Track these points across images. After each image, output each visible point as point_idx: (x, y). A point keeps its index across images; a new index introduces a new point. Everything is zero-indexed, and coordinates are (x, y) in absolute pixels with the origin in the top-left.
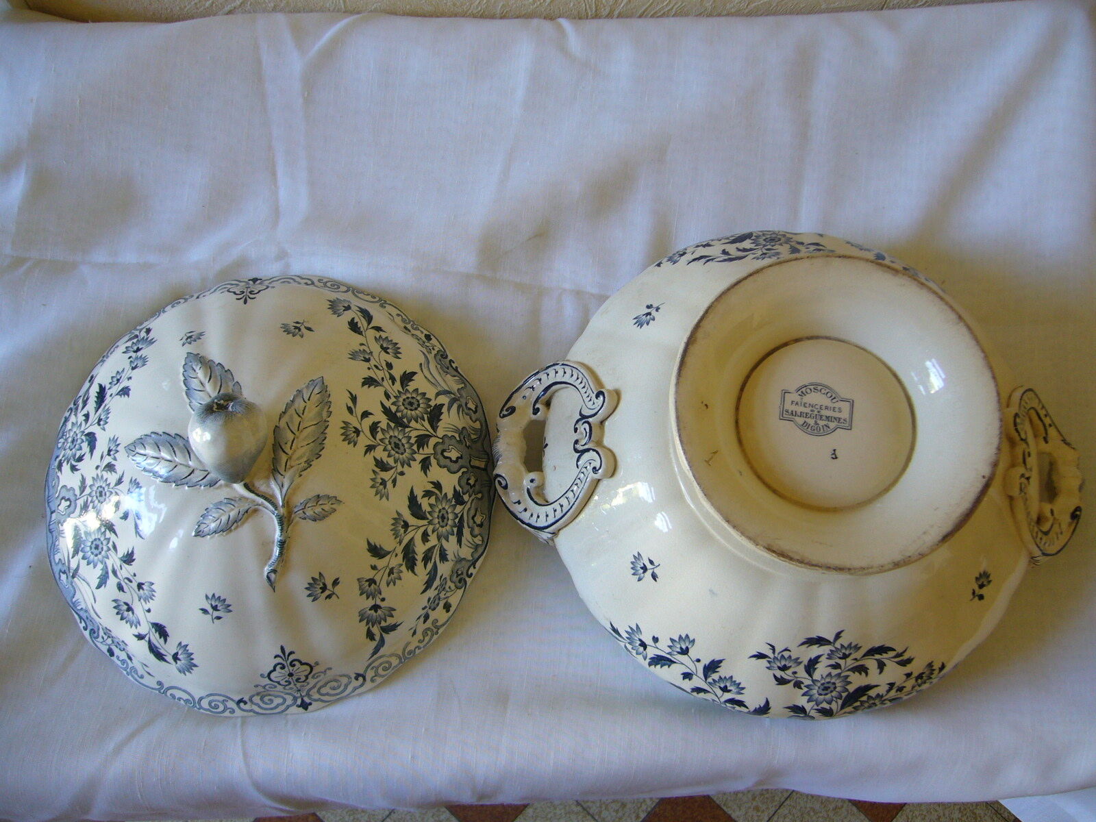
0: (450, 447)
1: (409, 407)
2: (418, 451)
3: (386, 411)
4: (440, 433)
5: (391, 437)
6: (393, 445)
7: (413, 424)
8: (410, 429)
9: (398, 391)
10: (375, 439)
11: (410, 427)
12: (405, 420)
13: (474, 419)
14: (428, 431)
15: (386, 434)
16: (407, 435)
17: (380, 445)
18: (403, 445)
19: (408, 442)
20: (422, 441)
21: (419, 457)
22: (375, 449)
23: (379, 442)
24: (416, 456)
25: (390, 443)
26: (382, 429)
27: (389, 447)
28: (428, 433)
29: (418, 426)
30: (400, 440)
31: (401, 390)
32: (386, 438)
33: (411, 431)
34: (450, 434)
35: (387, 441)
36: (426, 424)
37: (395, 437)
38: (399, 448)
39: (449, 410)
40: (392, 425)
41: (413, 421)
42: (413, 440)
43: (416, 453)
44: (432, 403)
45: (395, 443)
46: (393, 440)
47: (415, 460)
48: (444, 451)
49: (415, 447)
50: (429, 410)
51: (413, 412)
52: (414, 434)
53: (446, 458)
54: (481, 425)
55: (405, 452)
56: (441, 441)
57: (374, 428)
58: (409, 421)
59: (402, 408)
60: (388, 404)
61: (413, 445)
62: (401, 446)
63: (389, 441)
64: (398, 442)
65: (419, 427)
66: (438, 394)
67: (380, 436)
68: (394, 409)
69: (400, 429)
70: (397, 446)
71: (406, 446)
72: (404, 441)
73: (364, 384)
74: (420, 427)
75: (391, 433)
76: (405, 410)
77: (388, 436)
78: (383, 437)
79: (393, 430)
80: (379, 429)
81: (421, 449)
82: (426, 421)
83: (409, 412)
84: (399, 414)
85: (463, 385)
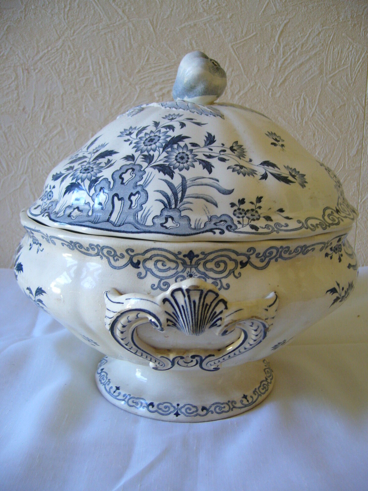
0: (134, 175)
1: (179, 156)
2: (143, 155)
3: (181, 138)
4: (149, 170)
5: (160, 137)
6: (153, 138)
7: (165, 154)
8: (161, 152)
9: (197, 155)
10: (162, 127)
11: (163, 152)
12: (169, 149)
13: (155, 220)
14: (155, 162)
15: (163, 134)
16: (157, 149)
17: (157, 129)
18: (151, 145)
19: (151, 149)
20: (149, 158)
21: (136, 155)
22: (155, 126)
23: (159, 129)
24: (139, 153)
25: (155, 136)
26: (167, 132)
27: (152, 135)
28: (153, 162)
29: (162, 157)
30: (155, 143)
31: (197, 157)
32: (160, 134)
33: (159, 152)
34: (145, 177)
35: (157, 134)
36: (161, 163)
37: (159, 140)
38: (149, 141)
39: (166, 181)
40: (168, 139)
41: (167, 155)
42: (152, 153)
43: (141, 153)
44: (177, 171)
45: (154, 139)
46: (157, 138)
47: (136, 151)
48: (133, 170)
49: (146, 153)
50: (172, 167)
51: (174, 157)
52: (156, 154)
53: (127, 171)
54: (148, 226)
55: (145, 145)
56: (142, 169)
57: (171, 128)
58: (167, 152)
59: (181, 151)
60: (187, 141)
61: (148, 152)
62: (150, 143)
63: (157, 135)
64: (154, 141)
65: (160, 157)
66: (183, 178)
67: (163, 130)
68: (182, 144)
69: (164, 144)
70: (152, 140)
71: (149, 147)
72: (153, 146)
73: (209, 135)
74: (159, 159)
75: (162, 138)
76: (178, 152)
77: (161, 135)
78: (161, 132)
79: (164, 139)
80: (168, 130)
81: (142, 157)
82: (163, 163)
83: (175, 154)
84: (175, 146)
85: (193, 226)
